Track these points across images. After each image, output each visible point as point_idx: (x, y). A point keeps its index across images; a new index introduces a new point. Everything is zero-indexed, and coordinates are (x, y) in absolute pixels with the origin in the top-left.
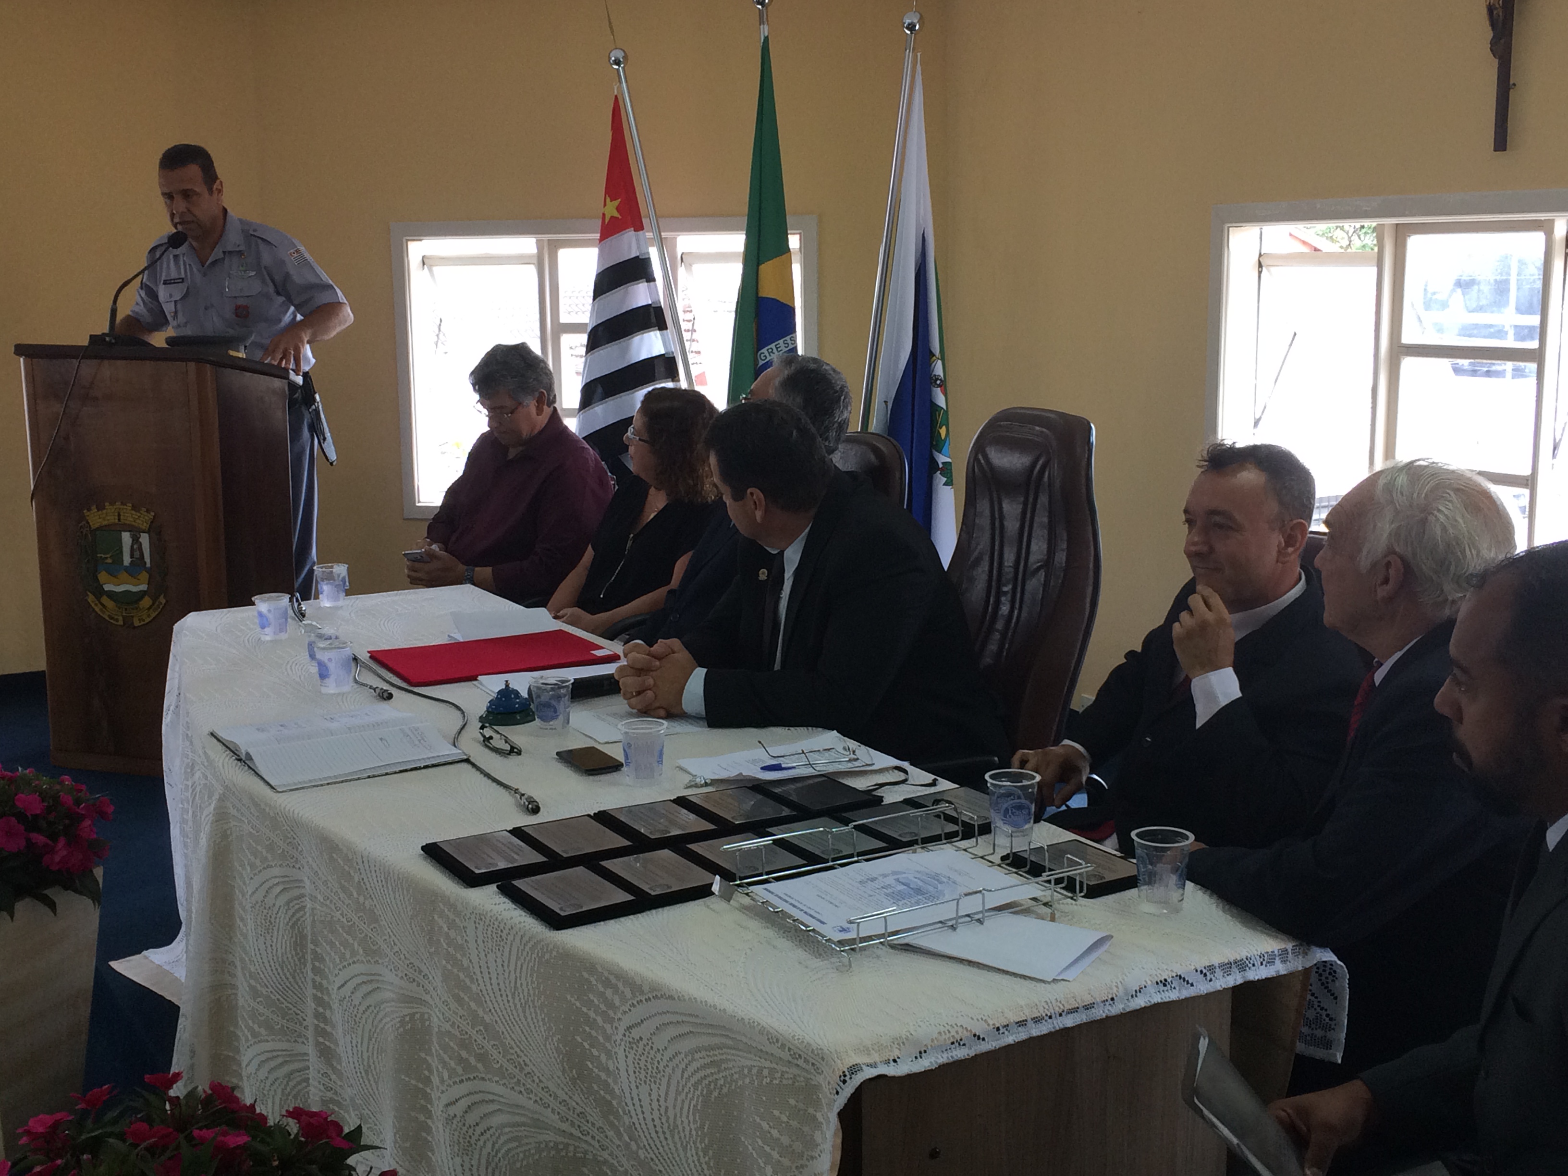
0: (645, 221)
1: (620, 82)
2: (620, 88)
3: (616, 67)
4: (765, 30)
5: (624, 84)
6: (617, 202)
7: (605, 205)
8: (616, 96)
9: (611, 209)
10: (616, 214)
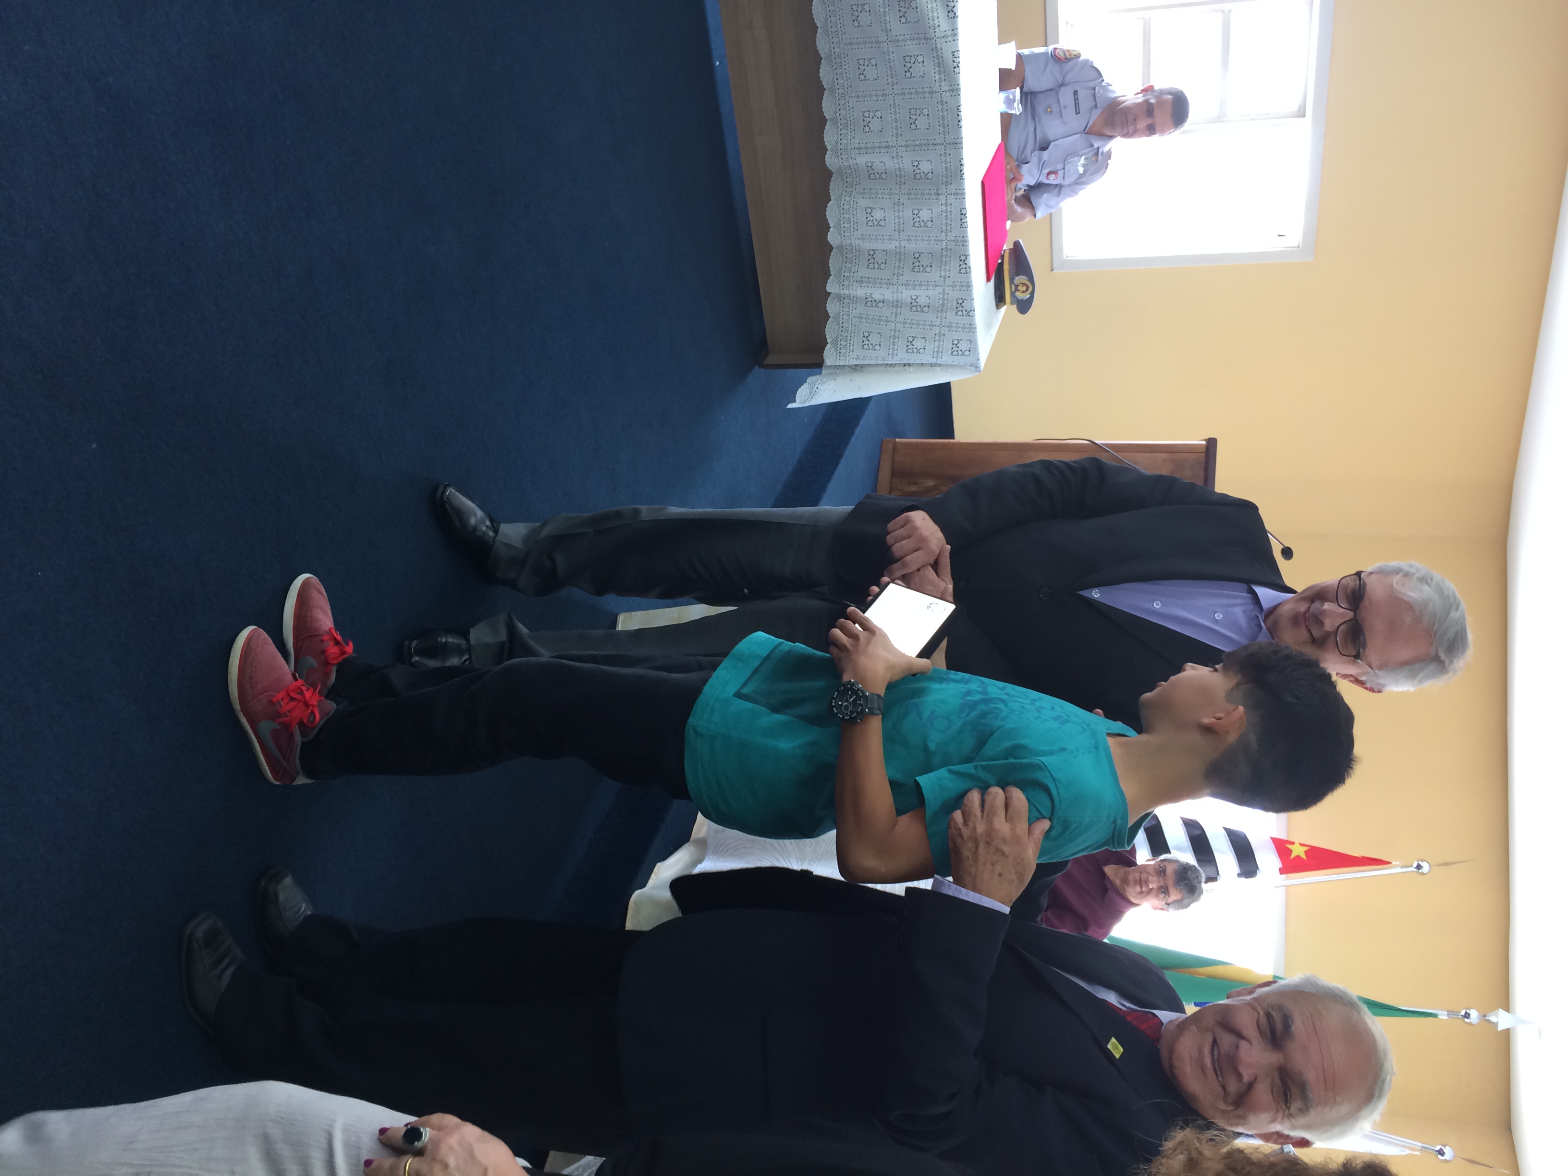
0: (1284, 876)
1: (1402, 867)
2: (1396, 866)
3: (1415, 865)
4: (1443, 1016)
5: (1399, 870)
6: (1303, 856)
7: (1301, 845)
8: (1389, 863)
9: (1298, 851)
10: (1293, 855)
